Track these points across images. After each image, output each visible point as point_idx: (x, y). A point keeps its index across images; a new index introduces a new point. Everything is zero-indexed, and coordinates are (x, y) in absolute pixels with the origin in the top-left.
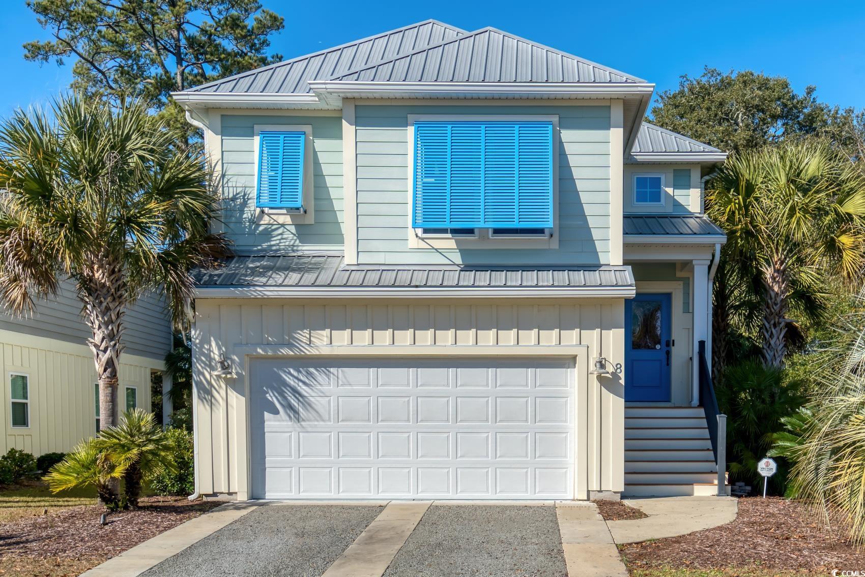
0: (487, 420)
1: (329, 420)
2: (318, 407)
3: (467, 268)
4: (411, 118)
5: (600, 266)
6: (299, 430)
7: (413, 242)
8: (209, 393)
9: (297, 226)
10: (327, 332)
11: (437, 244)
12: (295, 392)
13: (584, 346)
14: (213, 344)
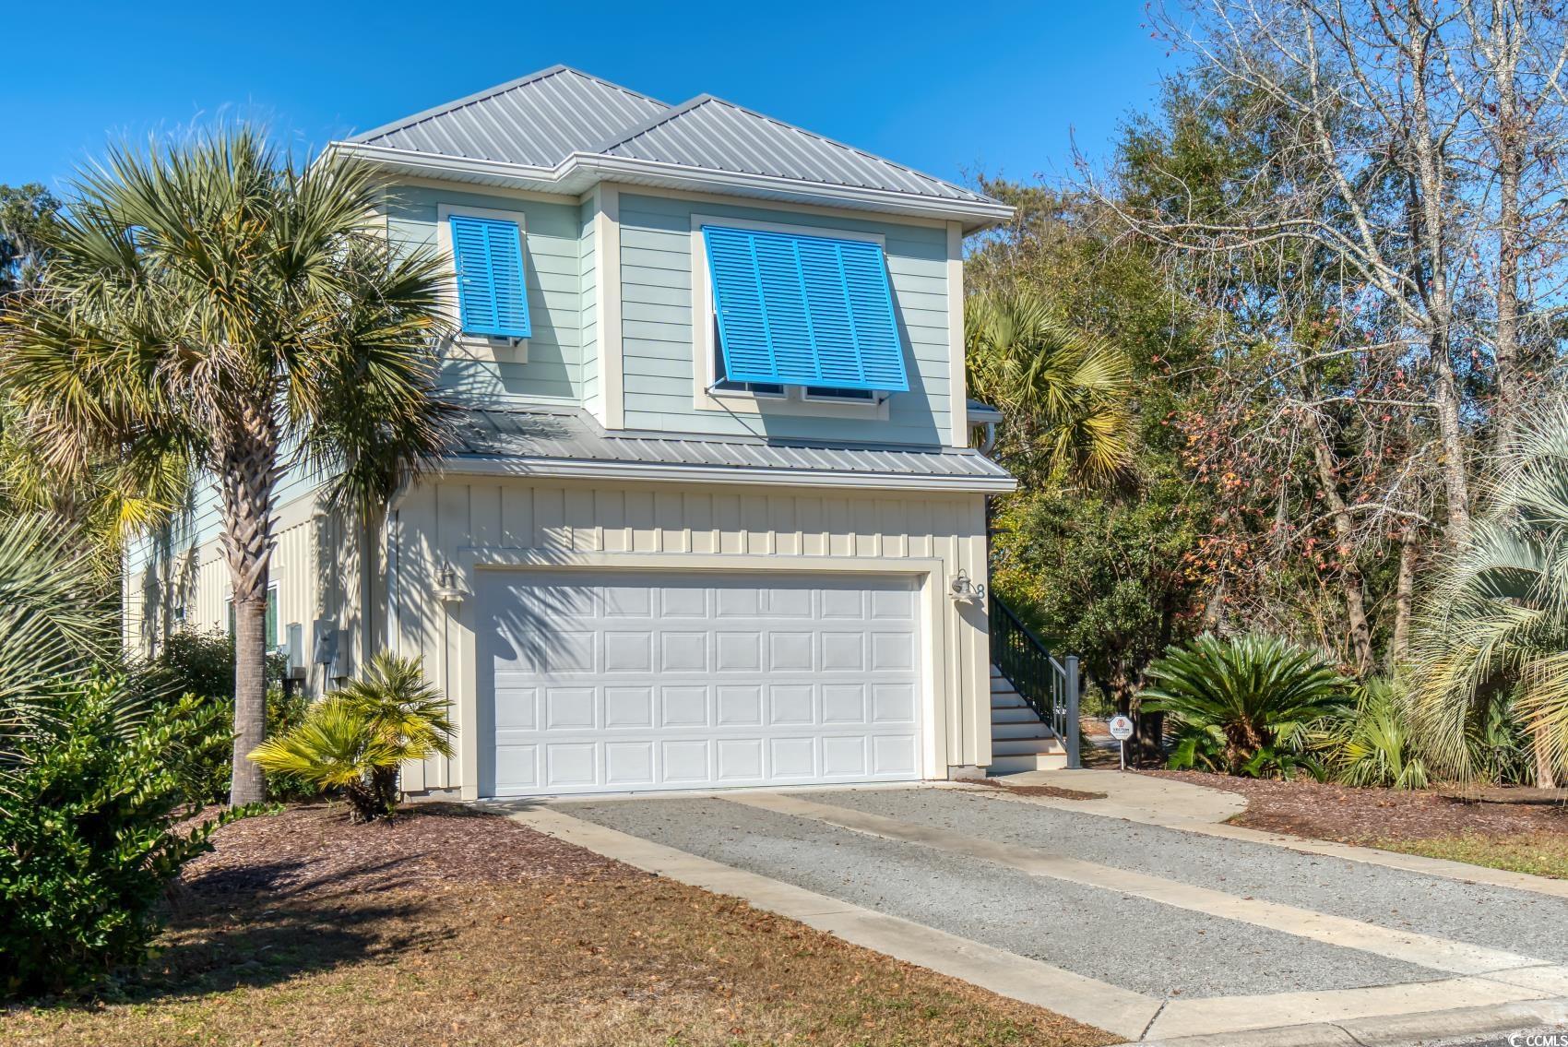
0: (810, 668)
1: (592, 669)
2: (574, 647)
3: (775, 442)
4: (696, 219)
5: (940, 447)
6: (547, 684)
7: (700, 401)
8: (419, 625)
9: (501, 364)
10: (597, 531)
11: (734, 405)
12: (541, 624)
13: (937, 559)
14: (425, 544)
